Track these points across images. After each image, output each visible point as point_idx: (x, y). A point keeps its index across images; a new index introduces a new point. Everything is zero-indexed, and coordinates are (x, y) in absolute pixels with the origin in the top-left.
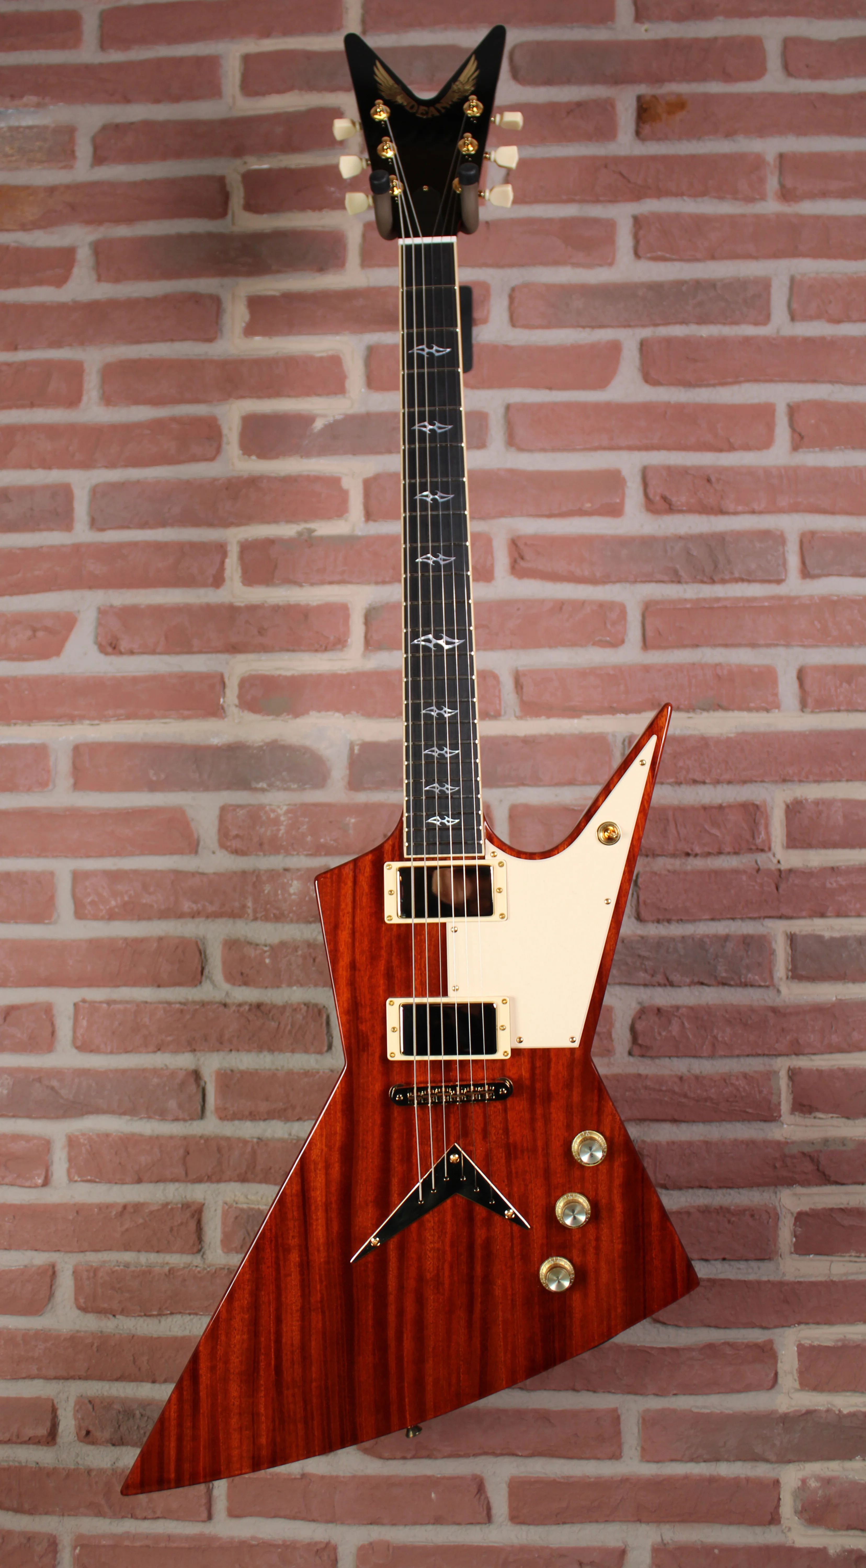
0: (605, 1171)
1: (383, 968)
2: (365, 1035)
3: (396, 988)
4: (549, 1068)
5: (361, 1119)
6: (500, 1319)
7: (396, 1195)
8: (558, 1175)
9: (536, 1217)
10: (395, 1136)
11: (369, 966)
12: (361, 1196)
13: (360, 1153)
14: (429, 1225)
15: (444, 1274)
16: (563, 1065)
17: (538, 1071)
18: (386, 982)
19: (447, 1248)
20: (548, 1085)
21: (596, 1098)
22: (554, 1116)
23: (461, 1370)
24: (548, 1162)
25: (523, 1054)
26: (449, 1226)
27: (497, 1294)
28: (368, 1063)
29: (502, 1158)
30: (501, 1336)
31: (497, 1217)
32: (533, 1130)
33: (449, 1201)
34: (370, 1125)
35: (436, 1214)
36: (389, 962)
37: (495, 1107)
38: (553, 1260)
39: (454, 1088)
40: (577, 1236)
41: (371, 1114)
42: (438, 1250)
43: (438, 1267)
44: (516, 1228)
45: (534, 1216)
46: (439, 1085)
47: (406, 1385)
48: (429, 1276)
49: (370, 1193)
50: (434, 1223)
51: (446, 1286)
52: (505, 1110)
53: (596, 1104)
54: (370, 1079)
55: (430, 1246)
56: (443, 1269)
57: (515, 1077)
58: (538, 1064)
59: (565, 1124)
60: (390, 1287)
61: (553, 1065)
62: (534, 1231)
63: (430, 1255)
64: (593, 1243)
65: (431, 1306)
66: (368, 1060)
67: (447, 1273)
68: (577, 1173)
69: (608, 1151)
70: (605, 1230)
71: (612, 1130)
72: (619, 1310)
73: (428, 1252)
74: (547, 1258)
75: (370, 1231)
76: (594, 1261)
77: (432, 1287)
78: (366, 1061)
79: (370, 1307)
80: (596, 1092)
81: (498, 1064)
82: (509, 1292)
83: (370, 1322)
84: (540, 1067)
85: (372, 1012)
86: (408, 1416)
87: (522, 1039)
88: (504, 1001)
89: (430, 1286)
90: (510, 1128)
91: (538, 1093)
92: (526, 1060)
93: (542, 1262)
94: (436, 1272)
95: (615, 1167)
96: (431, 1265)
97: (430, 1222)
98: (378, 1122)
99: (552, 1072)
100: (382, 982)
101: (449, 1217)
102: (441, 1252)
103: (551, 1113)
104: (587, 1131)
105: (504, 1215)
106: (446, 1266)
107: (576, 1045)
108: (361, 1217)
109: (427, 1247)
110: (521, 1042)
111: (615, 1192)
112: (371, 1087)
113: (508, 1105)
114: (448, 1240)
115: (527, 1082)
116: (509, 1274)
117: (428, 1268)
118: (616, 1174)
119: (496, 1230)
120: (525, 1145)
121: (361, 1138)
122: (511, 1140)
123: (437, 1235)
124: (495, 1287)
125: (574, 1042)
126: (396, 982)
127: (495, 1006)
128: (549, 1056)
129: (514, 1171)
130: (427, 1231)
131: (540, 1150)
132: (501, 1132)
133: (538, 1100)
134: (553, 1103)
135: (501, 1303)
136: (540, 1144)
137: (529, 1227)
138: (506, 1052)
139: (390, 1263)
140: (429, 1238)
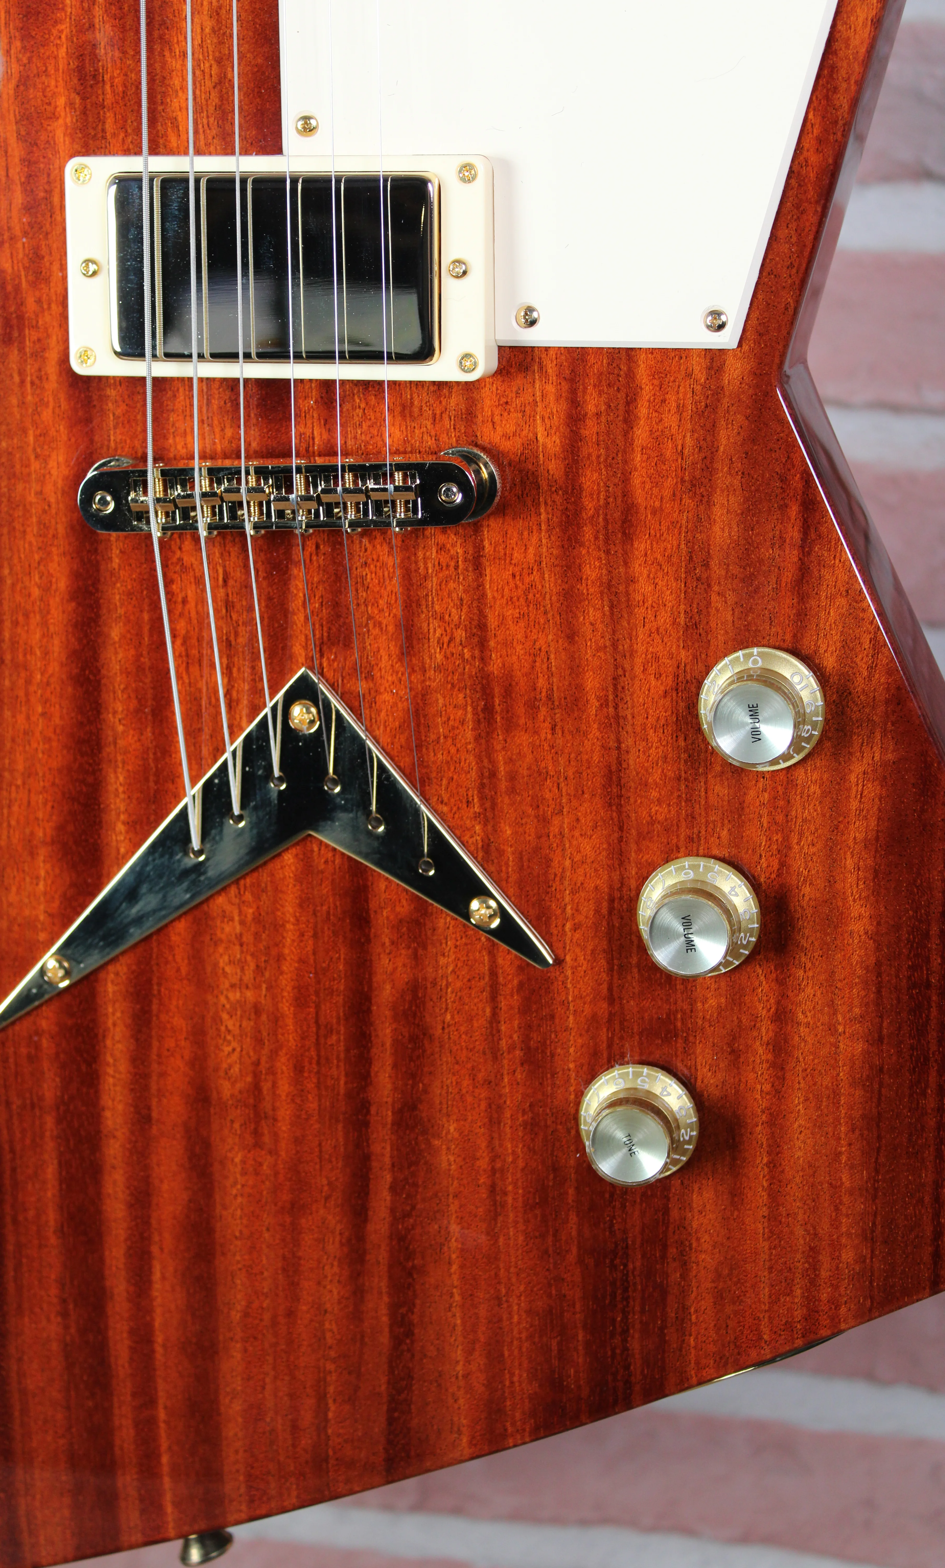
0: (815, 789)
1: (62, 52)
2: (9, 288)
3: (110, 126)
4: (629, 421)
5: (6, 571)
6: (453, 1244)
7: (120, 827)
8: (654, 794)
9: (575, 928)
10: (115, 632)
11: (18, 44)
12: (13, 823)
13: (7, 683)
14: (227, 929)
15: (274, 1085)
16: (680, 409)
17: (590, 430)
18: (78, 100)
19: (286, 1008)
20: (626, 479)
21: (794, 534)
22: (643, 588)
23: (331, 1389)
24: (619, 748)
25: (541, 368)
26: (290, 935)
27: (444, 1165)
28: (22, 382)
29: (463, 723)
30: (457, 1298)
31: (445, 918)
32: (571, 635)
33: (289, 858)
34: (36, 592)
35: (248, 896)
36: (85, 27)
37: (441, 548)
38: (623, 1076)
39: (284, 480)
40: (712, 1002)
41: (37, 557)
42: (257, 1010)
43: (257, 1063)
44: (507, 956)
45: (568, 926)
46: (228, 463)
47: (162, 1415)
48: (226, 1090)
49: (40, 815)
50: (242, 923)
51: (284, 1127)
52: (477, 563)
53: (792, 556)
54: (31, 439)
55: (231, 995)
56: (271, 1071)
57: (511, 446)
58: (592, 403)
59: (682, 620)
60: (108, 1114)
61: (643, 410)
62: (569, 973)
63: (230, 1024)
64: (766, 1030)
65: (235, 1183)
66: (21, 373)
67: (284, 1087)
68: (720, 790)
69: (826, 721)
70: (809, 991)
71: (847, 647)
72: (848, 1256)
73: (225, 1016)
74: (609, 1065)
75: (42, 936)
76: (767, 1087)
77: (237, 1126)
78: (17, 379)
79: (51, 1171)
80: (794, 510)
81: (455, 401)
82: (483, 1163)
83: (52, 1217)
84: (598, 415)
85: (29, 208)
86: (169, 1509)
87: (535, 315)
88: (467, 173)
89: (232, 1121)
90: (492, 621)
91: (589, 505)
92: (551, 389)
93: (591, 1076)
94: (249, 1079)
95: (853, 778)
96: (235, 1057)
97: (232, 919)
98: (62, 584)
99: (641, 434)
100: (61, 101)
101: (289, 908)
102: (264, 1017)
103: (631, 580)
104: (755, 650)
105: (467, 915)
106: (283, 1065)
107: (728, 339)
108: (14, 889)
109: (223, 1000)
110: (533, 323)
111: (850, 863)
112: (35, 465)
113: (486, 543)
114: (286, 982)
115: (554, 468)
116: (483, 1105)
117: (225, 1066)
118: (854, 804)
119: (442, 961)
120: (541, 683)
121: (7, 635)
122: (495, 666)
123: (252, 966)
124: (436, 1142)
125: (721, 327)
126: (109, 98)
127: (432, 189)
128: (631, 375)
129: (502, 770)
130: (221, 950)
131: (594, 704)
132: (460, 634)
133: (588, 533)
134: (641, 546)
135: (456, 1196)
136: (592, 683)
137: (551, 961)
138: (467, 356)
139: (109, 1042)
140: (228, 969)
